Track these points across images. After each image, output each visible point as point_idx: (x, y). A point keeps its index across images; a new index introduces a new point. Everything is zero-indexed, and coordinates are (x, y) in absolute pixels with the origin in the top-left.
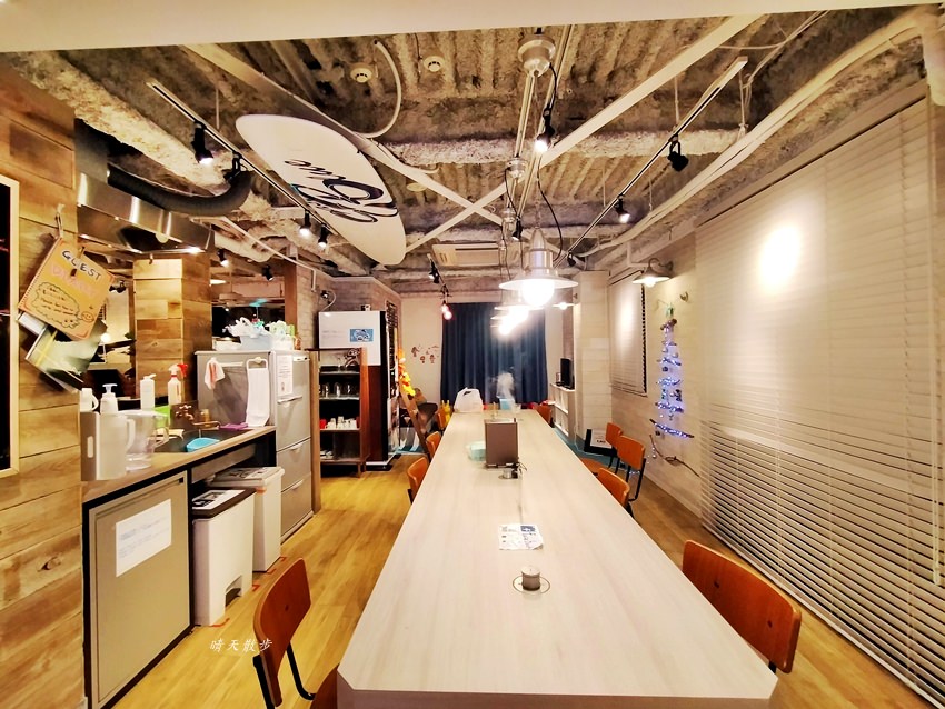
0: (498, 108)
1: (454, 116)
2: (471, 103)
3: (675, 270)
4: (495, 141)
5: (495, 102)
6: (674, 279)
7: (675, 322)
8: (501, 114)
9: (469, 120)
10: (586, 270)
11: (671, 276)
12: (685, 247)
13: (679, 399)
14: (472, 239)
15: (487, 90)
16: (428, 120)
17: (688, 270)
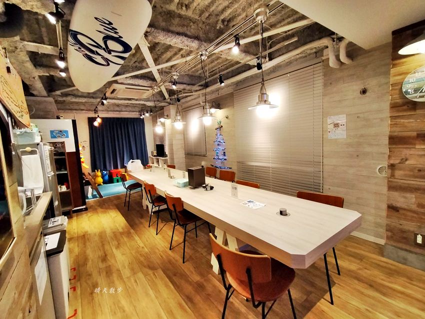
0: (192, 24)
1: (173, 21)
2: (180, 16)
3: (221, 106)
4: (193, 40)
5: (190, 20)
6: (221, 110)
7: (222, 126)
8: (193, 27)
9: (179, 25)
10: (172, 104)
11: (220, 109)
12: (226, 98)
13: (224, 155)
14: (137, 83)
15: (189, 13)
16: (161, 19)
17: (228, 107)
